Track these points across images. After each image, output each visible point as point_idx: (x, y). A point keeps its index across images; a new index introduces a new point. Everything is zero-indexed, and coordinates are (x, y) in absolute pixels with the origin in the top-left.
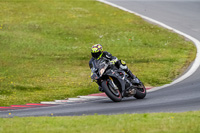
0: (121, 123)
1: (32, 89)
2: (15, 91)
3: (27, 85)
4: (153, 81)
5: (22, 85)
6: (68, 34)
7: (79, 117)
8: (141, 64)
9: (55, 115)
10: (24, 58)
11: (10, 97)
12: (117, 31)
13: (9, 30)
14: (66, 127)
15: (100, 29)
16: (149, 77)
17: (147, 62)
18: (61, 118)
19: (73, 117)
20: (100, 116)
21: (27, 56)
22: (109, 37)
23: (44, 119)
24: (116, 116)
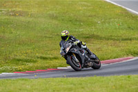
0: (112, 82)
1: (51, 59)
2: (39, 60)
3: (47, 56)
4: (134, 53)
5: (44, 56)
6: (76, 21)
7: (84, 78)
8: (126, 41)
9: (67, 77)
10: (46, 37)
11: (36, 65)
12: (110, 19)
13: (35, 18)
14: (75, 85)
15: (98, 17)
16: (132, 50)
17: (130, 40)
18: (71, 78)
19: (80, 78)
20: (98, 77)
21: (47, 35)
22: (104, 22)
23: (59, 79)
24: (109, 77)
